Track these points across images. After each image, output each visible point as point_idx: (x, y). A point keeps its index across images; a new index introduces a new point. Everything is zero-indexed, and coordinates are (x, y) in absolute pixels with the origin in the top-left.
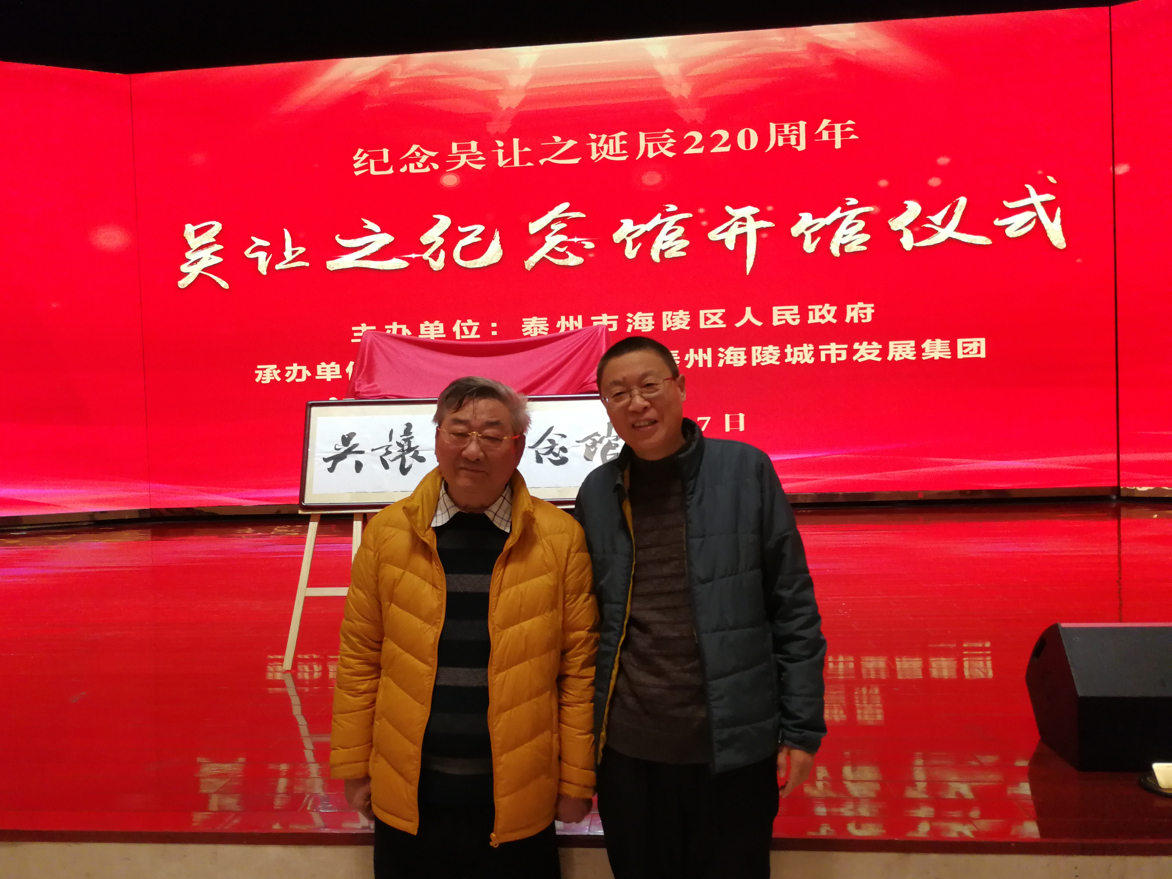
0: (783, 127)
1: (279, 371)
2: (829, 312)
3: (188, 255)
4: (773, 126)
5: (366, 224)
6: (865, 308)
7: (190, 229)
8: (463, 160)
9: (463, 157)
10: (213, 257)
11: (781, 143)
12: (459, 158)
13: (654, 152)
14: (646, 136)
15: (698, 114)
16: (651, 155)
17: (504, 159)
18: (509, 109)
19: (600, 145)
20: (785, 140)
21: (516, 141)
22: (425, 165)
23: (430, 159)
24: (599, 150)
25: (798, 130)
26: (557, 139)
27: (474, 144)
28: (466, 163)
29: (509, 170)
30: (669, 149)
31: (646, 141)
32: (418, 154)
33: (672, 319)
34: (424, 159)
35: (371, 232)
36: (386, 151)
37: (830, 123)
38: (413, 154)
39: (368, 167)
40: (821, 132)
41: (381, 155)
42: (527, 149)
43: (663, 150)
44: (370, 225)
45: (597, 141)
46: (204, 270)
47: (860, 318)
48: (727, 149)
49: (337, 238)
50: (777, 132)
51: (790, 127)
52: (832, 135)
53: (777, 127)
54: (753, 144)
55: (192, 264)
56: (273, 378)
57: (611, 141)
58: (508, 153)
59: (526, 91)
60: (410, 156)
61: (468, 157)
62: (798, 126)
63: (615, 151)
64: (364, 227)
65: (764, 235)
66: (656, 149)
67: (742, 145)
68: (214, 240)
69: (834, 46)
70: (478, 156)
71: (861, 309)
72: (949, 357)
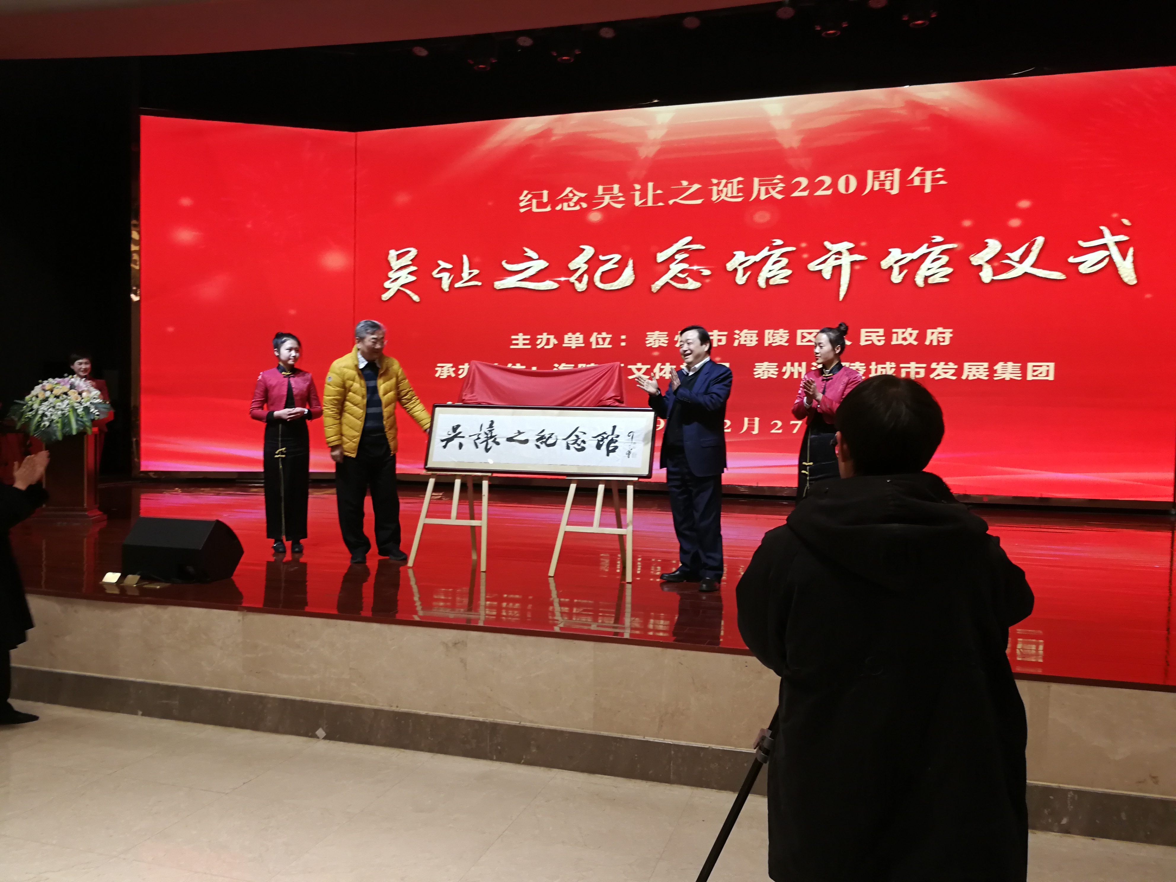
0: (878, 173)
1: (454, 369)
2: (911, 334)
3: (391, 274)
4: (870, 173)
5: (526, 252)
6: (944, 333)
7: (393, 253)
8: (607, 200)
9: (607, 197)
10: (409, 276)
11: (876, 188)
12: (603, 198)
13: (766, 194)
14: (760, 181)
15: (806, 162)
16: (763, 197)
17: (640, 199)
18: (646, 158)
19: (720, 188)
20: (881, 185)
21: (650, 185)
22: (576, 204)
23: (581, 200)
24: (719, 192)
25: (892, 176)
26: (685, 183)
27: (616, 187)
28: (609, 204)
29: (644, 210)
30: (778, 192)
31: (760, 185)
32: (571, 195)
33: (773, 336)
34: (576, 199)
35: (530, 259)
36: (545, 193)
37: (922, 170)
38: (567, 195)
39: (530, 205)
40: (913, 179)
41: (541, 196)
42: (659, 192)
43: (773, 193)
44: (530, 253)
45: (718, 184)
46: (402, 286)
47: (939, 341)
48: (829, 192)
49: (504, 263)
50: (874, 178)
51: (886, 173)
52: (923, 181)
53: (875, 174)
54: (853, 188)
55: (393, 282)
56: (449, 374)
57: (730, 185)
58: (644, 195)
59: (663, 143)
60: (564, 196)
61: (611, 198)
62: (892, 172)
63: (732, 194)
64: (526, 254)
65: (857, 267)
66: (767, 192)
67: (842, 188)
68: (410, 263)
69: (929, 104)
70: (619, 197)
71: (940, 333)
72: (1019, 379)
